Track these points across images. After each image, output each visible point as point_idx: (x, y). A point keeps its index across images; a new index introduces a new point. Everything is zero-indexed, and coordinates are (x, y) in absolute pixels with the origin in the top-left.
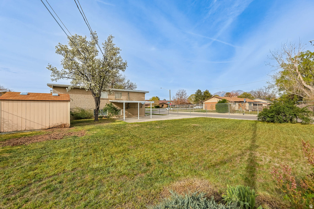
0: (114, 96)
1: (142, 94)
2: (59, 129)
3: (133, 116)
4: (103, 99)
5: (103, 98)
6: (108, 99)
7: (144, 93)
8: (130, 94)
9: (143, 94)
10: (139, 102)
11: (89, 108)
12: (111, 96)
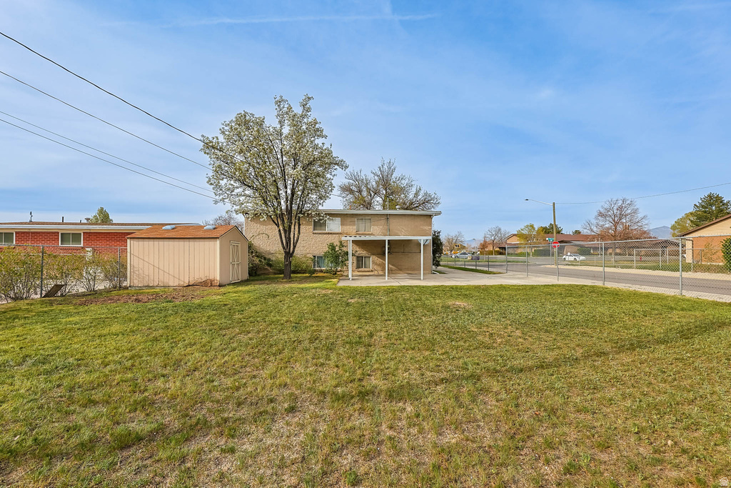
0: (355, 227)
1: (422, 218)
2: (202, 288)
3: (400, 272)
4: (331, 234)
5: (330, 232)
6: (341, 234)
7: (430, 216)
8: (392, 220)
9: (425, 218)
10: (387, 238)
11: (304, 252)
12: (348, 227)
